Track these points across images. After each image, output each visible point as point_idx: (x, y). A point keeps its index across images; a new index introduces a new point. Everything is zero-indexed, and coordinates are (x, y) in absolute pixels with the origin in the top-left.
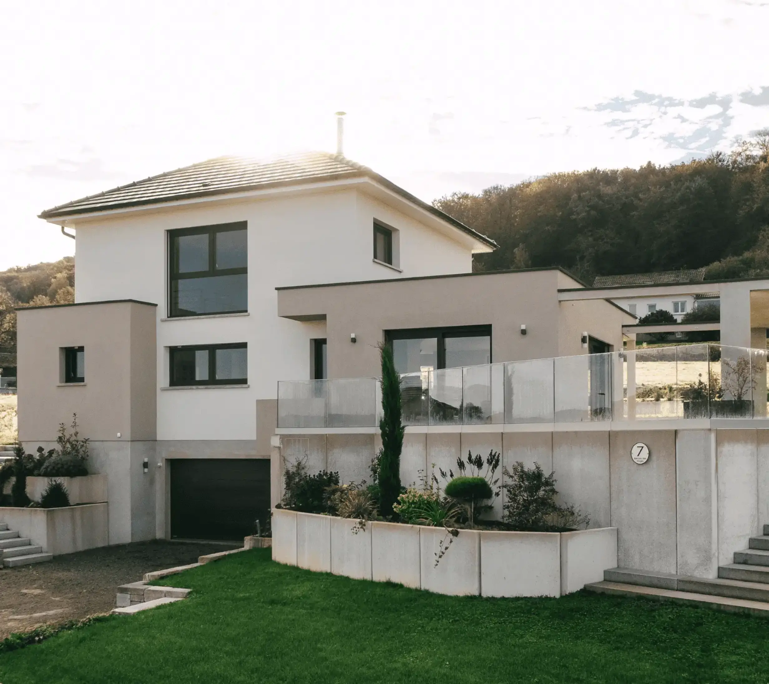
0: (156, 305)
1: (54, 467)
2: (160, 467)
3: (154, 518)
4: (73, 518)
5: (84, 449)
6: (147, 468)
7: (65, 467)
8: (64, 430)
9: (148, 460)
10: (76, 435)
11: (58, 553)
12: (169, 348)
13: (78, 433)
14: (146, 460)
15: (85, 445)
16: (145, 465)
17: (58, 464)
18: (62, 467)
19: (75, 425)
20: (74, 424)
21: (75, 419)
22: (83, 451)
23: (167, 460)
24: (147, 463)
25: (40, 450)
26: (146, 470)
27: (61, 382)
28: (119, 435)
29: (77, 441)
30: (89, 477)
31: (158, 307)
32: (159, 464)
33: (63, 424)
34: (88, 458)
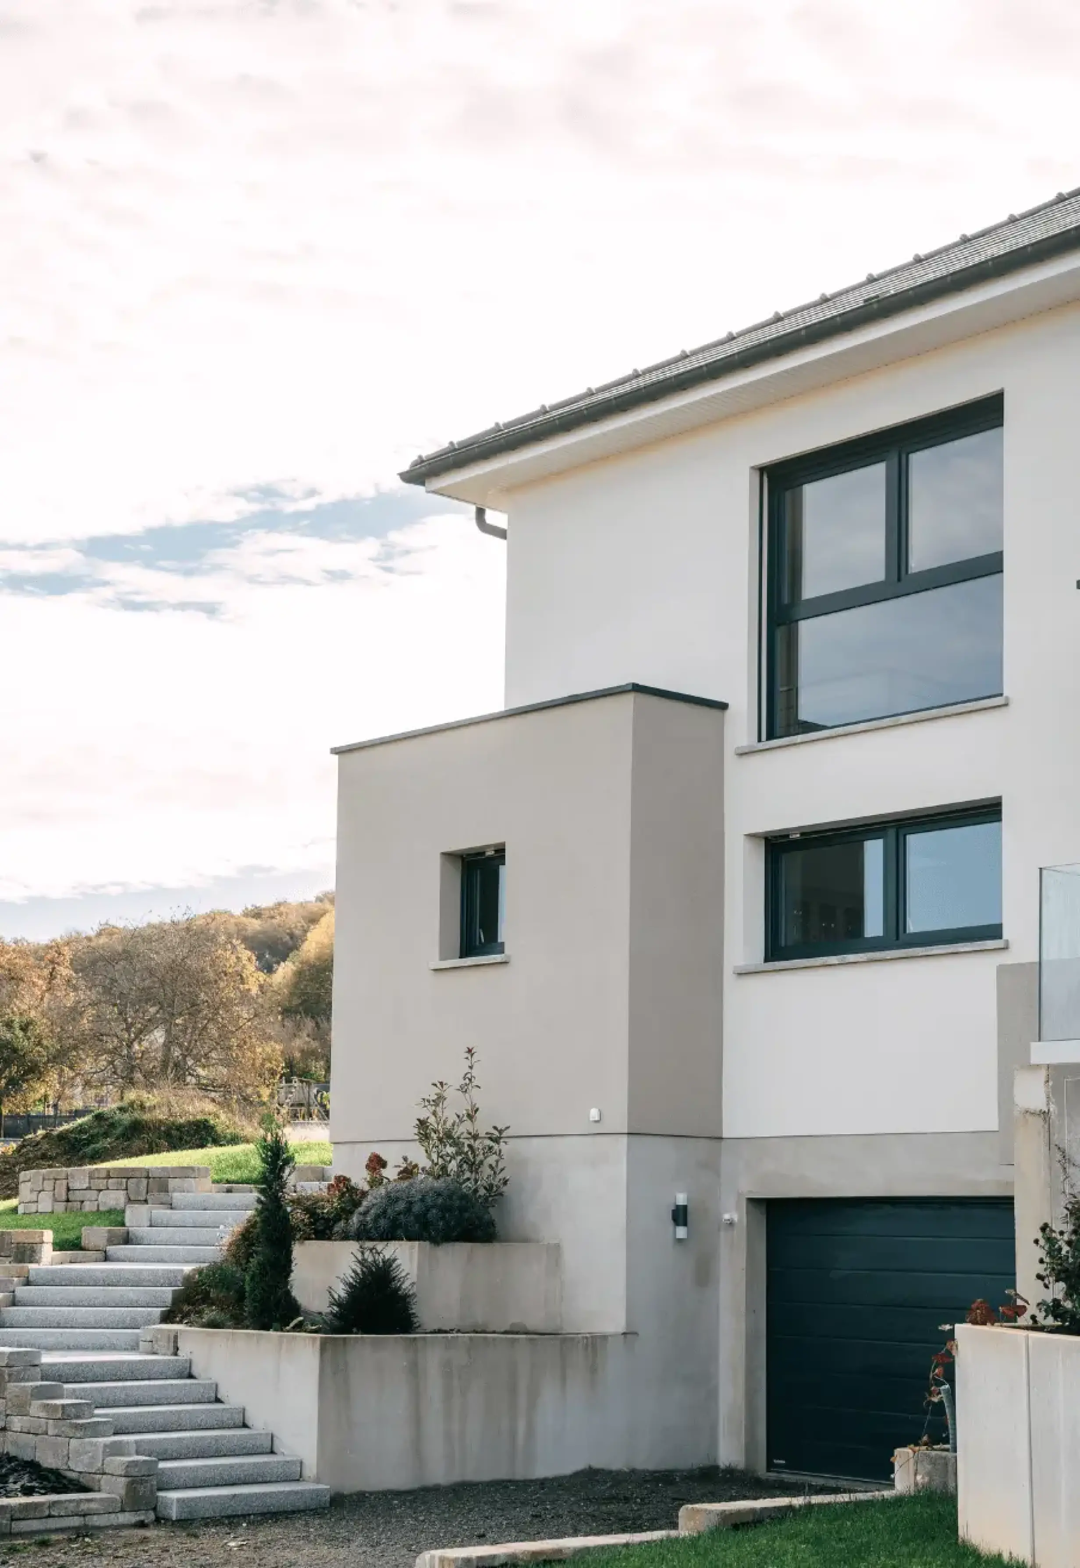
0: (723, 706)
1: (385, 1212)
2: (731, 1224)
3: (712, 1395)
4: (415, 1371)
5: (492, 1159)
6: (685, 1224)
7: (416, 1208)
8: (439, 1099)
9: (688, 1199)
10: (470, 1117)
11: (351, 1485)
12: (763, 843)
13: (477, 1110)
14: (681, 1199)
15: (496, 1147)
16: (680, 1216)
17: (397, 1200)
18: (408, 1210)
19: (467, 1084)
20: (467, 1081)
21: (471, 1067)
22: (491, 1166)
23: (754, 1202)
24: (685, 1207)
25: (377, 1163)
26: (681, 1232)
27: (443, 958)
28: (594, 1114)
29: (475, 1137)
30: (496, 1246)
31: (728, 713)
32: (727, 1216)
33: (441, 1083)
34: (504, 1189)
